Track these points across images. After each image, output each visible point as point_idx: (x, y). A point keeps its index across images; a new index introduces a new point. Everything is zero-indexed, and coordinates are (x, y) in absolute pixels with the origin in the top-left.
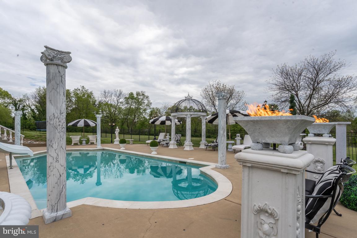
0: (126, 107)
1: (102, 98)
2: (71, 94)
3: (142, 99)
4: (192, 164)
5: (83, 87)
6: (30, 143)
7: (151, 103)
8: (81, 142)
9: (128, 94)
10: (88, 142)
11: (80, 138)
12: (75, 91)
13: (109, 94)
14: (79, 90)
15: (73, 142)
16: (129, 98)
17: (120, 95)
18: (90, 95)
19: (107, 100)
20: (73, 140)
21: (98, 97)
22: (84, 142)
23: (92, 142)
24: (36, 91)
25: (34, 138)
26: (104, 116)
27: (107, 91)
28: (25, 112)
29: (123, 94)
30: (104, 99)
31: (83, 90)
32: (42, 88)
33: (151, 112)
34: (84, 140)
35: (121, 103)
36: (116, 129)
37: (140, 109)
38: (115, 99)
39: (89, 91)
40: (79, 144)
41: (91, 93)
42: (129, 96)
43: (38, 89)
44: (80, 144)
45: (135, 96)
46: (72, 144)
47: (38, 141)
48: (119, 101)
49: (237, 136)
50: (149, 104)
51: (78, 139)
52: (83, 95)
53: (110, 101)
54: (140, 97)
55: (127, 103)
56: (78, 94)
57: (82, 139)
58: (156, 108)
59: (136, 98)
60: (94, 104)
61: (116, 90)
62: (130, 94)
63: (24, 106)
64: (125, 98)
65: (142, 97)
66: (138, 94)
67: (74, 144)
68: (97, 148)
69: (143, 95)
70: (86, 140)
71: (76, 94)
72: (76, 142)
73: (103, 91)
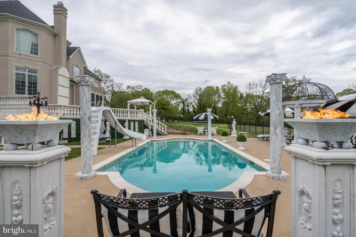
2: (220, 90)
4: (257, 166)
5: (229, 82)
6: (173, 131)
11: (204, 129)
12: (223, 87)
13: (254, 86)
14: (226, 85)
15: (199, 133)
17: (265, 85)
18: (235, 89)
19: (252, 92)
20: (198, 131)
21: (243, 90)
23: (213, 133)
24: (195, 91)
25: (176, 128)
26: (252, 108)
27: (252, 83)
28: (189, 108)
30: (249, 91)
31: (229, 85)
34: (206, 131)
35: (268, 93)
36: (233, 122)
38: (261, 90)
39: (234, 85)
40: (203, 134)
41: (236, 87)
43: (196, 89)
46: (198, 134)
47: (177, 130)
48: (264, 91)
51: (203, 130)
52: (229, 89)
53: (255, 93)
59: (285, 85)
60: (242, 97)
61: (261, 80)
63: (188, 104)
66: (287, 81)
71: (224, 90)
72: (200, 133)
73: (248, 83)
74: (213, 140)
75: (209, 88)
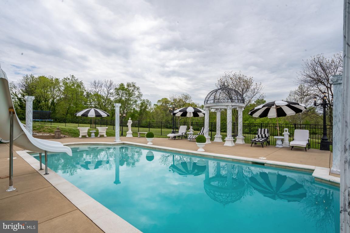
0: (116, 98)
1: (92, 88)
2: (60, 83)
3: (133, 91)
5: (73, 76)
7: (142, 95)
8: (89, 135)
9: (119, 85)
10: (97, 134)
11: (89, 130)
12: (64, 80)
13: (99, 85)
14: (69, 79)
15: (81, 135)
16: (119, 90)
17: (110, 86)
18: (79, 85)
19: (97, 91)
20: (81, 132)
21: (88, 87)
22: (93, 134)
23: (102, 134)
24: (23, 79)
27: (97, 81)
29: (113, 84)
30: (95, 89)
31: (73, 80)
32: (29, 77)
33: (142, 104)
34: (93, 132)
35: (111, 94)
36: (129, 121)
37: (130, 100)
38: (106, 90)
39: (79, 80)
40: (87, 136)
41: (81, 83)
42: (119, 87)
43: (25, 77)
44: (89, 137)
45: (126, 87)
46: (80, 137)
47: (40, 132)
48: (109, 92)
49: (285, 131)
50: (140, 96)
51: (87, 131)
52: (73, 84)
53: (99, 92)
54: (130, 88)
55: (117, 94)
56: (67, 83)
57: (91, 131)
58: (147, 100)
59: (127, 89)
60: (82, 95)
61: (106, 80)
62: (120, 85)
64: (116, 89)
65: (132, 88)
66: (129, 85)
67: (82, 137)
68: (116, 142)
69: (134, 86)
70: (95, 132)
71: (65, 84)
72: (84, 134)
73: (93, 81)
74: (124, 143)
75: (42, 78)
